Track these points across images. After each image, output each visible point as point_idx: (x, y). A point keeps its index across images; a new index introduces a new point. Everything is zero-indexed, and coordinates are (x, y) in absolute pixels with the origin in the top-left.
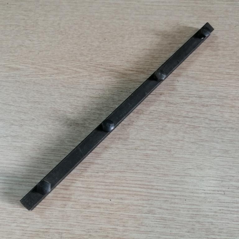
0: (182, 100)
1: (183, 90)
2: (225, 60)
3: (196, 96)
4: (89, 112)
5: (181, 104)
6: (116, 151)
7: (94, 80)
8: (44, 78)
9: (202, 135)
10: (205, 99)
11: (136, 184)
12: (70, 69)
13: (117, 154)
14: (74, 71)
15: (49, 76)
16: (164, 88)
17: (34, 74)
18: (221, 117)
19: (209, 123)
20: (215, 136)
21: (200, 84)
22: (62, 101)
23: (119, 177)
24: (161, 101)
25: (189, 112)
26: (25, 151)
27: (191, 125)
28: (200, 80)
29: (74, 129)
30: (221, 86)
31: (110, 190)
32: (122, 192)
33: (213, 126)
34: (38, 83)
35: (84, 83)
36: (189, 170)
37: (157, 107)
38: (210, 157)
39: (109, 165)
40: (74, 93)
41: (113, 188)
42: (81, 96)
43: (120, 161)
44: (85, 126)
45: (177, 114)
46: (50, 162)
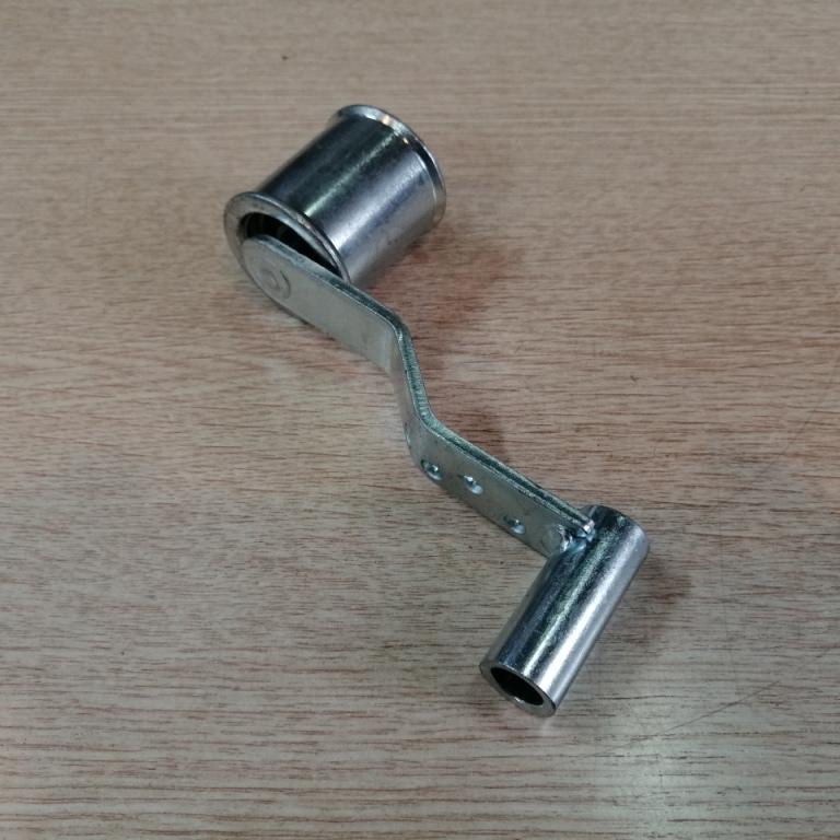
0: (661, 444)
1: (657, 408)
2: (789, 299)
3: (707, 427)
4: (311, 511)
5: (657, 459)
6: (429, 658)
7: (323, 394)
8: (129, 397)
9: (755, 568)
10: (743, 436)
11: (527, 786)
12: (227, 361)
13: (433, 668)
14: (242, 364)
15: (145, 388)
16: (588, 407)
17: (89, 383)
18: (815, 496)
19: (772, 522)
20: (806, 568)
21: (716, 383)
22: (200, 476)
23: (452, 763)
24: (582, 455)
25: (694, 487)
26: (55, 685)
27: (707, 535)
28: (714, 371)
29: (254, 580)
30: (796, 388)
31: (417, 819)
32: (470, 826)
33: (793, 532)
34: (108, 416)
35: (283, 406)
36: (728, 709)
37: (572, 477)
38: (800, 653)
39: (406, 715)
40: (247, 443)
41: (430, 813)
42: (277, 454)
43: (451, 695)
44: (298, 565)
45: (649, 497)
46: (161, 723)
